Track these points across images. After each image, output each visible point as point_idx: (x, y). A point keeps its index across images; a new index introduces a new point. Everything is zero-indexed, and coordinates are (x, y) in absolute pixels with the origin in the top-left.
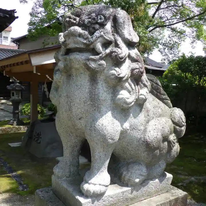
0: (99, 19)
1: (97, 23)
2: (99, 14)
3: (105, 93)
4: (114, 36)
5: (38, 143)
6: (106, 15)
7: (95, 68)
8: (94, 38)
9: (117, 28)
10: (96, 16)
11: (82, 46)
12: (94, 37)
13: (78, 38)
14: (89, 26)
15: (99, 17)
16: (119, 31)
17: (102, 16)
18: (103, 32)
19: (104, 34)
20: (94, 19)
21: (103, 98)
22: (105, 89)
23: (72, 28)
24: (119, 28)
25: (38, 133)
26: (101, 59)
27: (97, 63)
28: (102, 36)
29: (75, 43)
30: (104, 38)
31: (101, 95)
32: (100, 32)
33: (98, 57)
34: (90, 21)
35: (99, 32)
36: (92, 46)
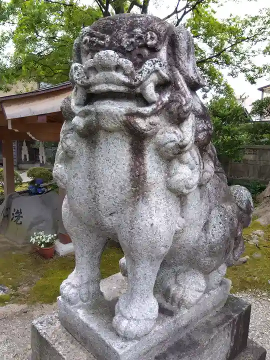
0: (148, 39)
1: (145, 46)
2: (148, 30)
3: (155, 172)
4: (173, 72)
5: (18, 224)
6: (161, 33)
7: (144, 130)
8: (145, 74)
9: (177, 57)
10: (144, 33)
11: (122, 89)
12: (144, 72)
13: (114, 73)
14: (130, 52)
15: (149, 36)
16: (180, 62)
17: (153, 33)
18: (158, 62)
19: (160, 66)
20: (140, 38)
21: (152, 181)
22: (156, 166)
23: (102, 53)
24: (180, 59)
25: (18, 210)
26: (155, 113)
27: (147, 120)
28: (157, 71)
29: (108, 82)
30: (161, 75)
31: (148, 175)
32: (154, 64)
33: (148, 109)
34: (132, 43)
35: (151, 62)
36: (138, 90)
